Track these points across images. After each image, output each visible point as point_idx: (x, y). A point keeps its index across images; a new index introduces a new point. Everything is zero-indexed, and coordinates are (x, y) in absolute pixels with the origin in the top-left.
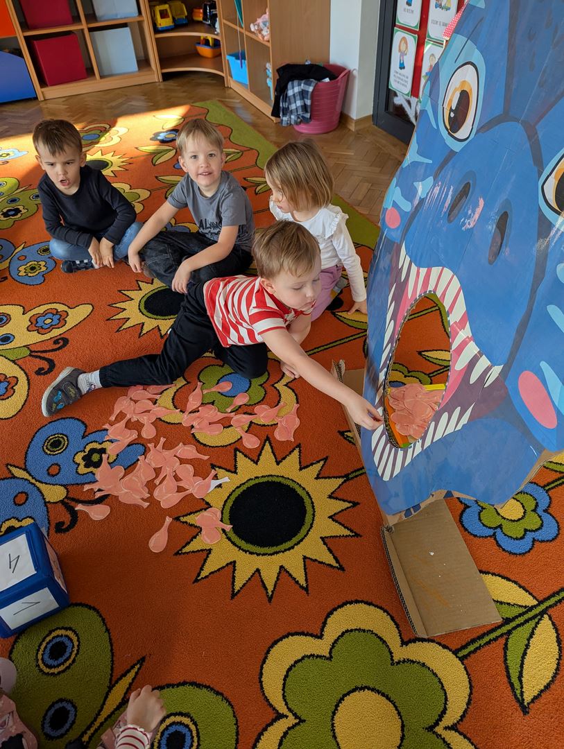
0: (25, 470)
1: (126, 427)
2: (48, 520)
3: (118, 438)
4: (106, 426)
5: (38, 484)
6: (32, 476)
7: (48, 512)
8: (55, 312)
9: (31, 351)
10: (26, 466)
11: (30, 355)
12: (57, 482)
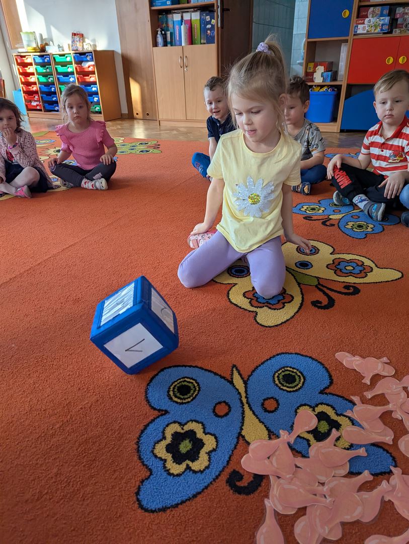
0: (245, 383)
1: (380, 417)
2: (230, 458)
3: (364, 424)
4: (356, 399)
5: (246, 407)
6: (247, 394)
7: (235, 448)
8: (361, 263)
9: (319, 284)
10: (248, 379)
11: (316, 286)
12: (265, 421)
